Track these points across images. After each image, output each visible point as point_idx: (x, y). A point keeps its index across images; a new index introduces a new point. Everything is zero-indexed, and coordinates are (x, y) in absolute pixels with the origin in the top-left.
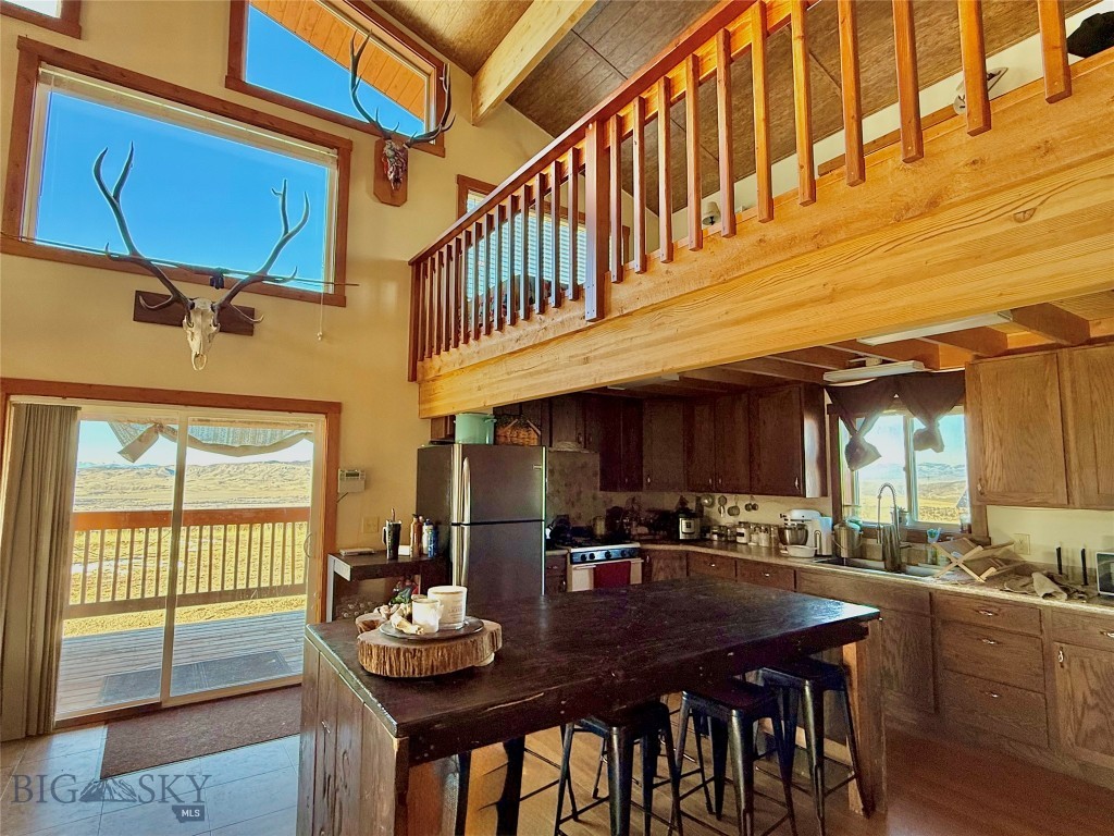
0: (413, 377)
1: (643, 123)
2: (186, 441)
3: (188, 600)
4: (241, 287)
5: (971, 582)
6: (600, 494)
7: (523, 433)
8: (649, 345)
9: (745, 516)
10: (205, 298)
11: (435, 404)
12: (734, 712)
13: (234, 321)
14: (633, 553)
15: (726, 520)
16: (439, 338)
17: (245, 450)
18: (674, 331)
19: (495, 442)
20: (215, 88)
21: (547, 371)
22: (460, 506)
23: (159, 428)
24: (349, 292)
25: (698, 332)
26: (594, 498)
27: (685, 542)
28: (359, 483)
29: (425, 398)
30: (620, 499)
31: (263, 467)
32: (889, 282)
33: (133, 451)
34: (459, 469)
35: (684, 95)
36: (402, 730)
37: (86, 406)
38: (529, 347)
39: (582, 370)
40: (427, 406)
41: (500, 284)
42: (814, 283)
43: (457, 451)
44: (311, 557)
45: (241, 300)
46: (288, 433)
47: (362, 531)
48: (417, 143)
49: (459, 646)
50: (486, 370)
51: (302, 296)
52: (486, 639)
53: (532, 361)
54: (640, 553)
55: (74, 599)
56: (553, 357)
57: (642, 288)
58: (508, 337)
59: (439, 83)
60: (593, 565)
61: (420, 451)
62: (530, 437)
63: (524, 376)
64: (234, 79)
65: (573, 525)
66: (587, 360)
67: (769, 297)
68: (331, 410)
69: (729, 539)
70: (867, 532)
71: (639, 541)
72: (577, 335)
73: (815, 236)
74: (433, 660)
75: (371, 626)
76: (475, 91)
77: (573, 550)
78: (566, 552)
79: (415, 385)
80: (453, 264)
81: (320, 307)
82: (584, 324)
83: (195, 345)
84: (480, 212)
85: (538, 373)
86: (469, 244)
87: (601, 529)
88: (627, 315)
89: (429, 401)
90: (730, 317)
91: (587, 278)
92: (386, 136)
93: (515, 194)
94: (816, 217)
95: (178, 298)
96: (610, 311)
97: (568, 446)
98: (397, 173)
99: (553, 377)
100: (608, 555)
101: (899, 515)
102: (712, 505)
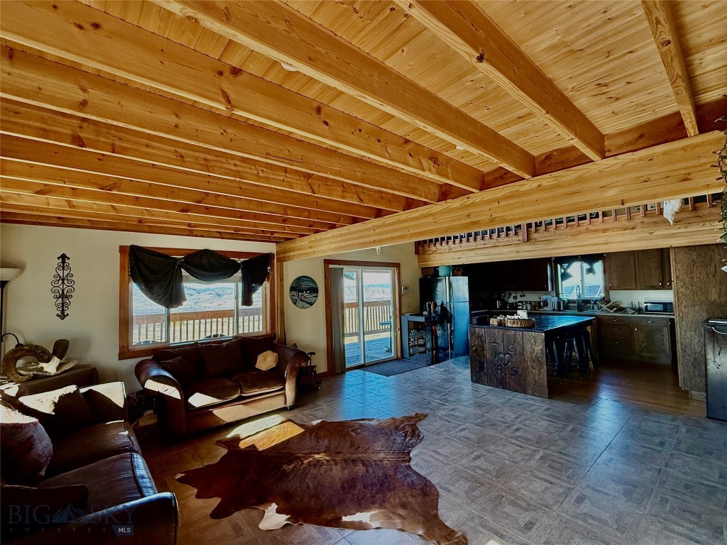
0: (416, 253)
5: (609, 312)
9: (519, 299)
15: (512, 301)
19: (452, 276)
32: (622, 242)
34: (449, 284)
37: (346, 268)
38: (490, 247)
39: (516, 255)
40: (424, 263)
43: (447, 278)
50: (463, 252)
57: (544, 235)
58: (479, 243)
61: (420, 279)
62: (461, 272)
68: (397, 265)
70: (569, 302)
72: (514, 245)
79: (417, 256)
82: (519, 242)
88: (538, 241)
89: (426, 261)
96: (531, 240)
101: (579, 296)
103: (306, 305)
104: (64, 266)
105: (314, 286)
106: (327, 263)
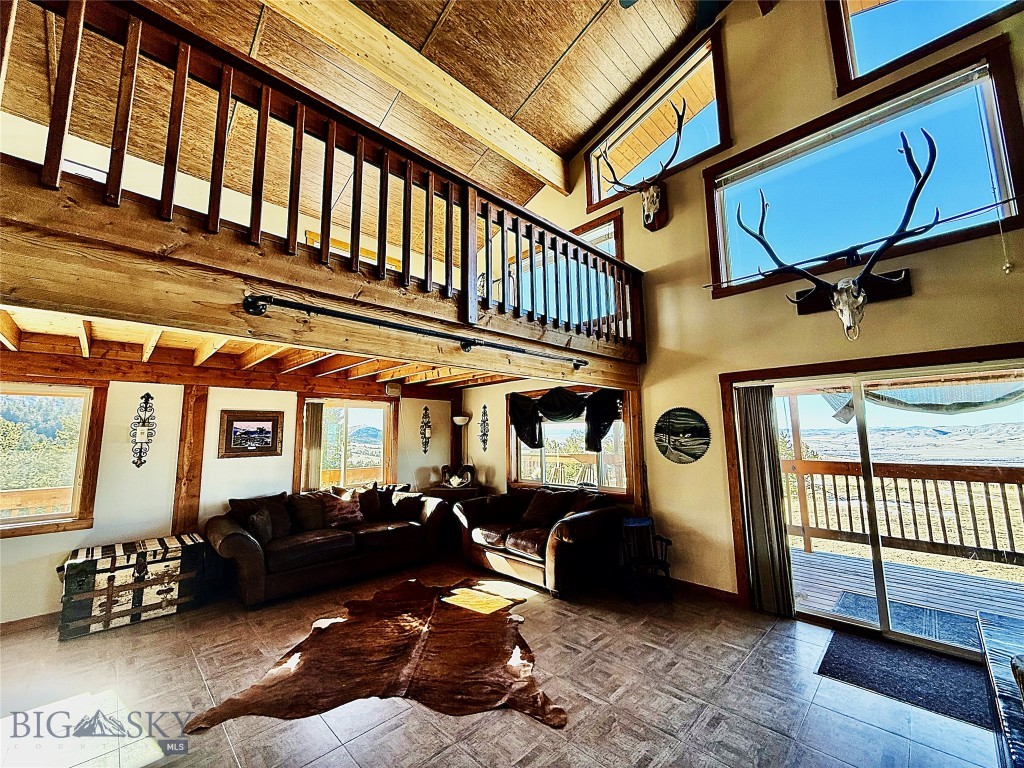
37: (779, 386)
81: (1001, 236)
83: (846, 320)
95: (823, 287)
103: (686, 458)
104: (485, 414)
105: (699, 424)
106: (727, 380)
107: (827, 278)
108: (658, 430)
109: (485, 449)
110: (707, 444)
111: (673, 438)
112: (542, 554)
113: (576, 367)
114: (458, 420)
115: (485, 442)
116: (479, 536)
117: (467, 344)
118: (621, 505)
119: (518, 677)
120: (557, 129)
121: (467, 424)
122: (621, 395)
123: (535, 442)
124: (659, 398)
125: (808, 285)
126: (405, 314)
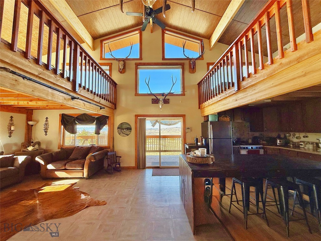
0: (199, 108)
1: (253, 35)
2: (160, 123)
3: (163, 151)
4: (167, 95)
6: (250, 133)
7: (225, 118)
8: (251, 95)
9: (303, 139)
10: (161, 98)
11: (205, 113)
12: (281, 186)
13: (166, 102)
14: (260, 148)
15: (295, 140)
16: (204, 99)
17: (170, 125)
18: (258, 90)
19: (218, 121)
20: (161, 61)
21: (227, 104)
22: (211, 135)
23: (157, 121)
24: (185, 93)
25: (265, 90)
26: (249, 134)
27: (278, 146)
28: (189, 130)
29: (203, 112)
30: (257, 134)
31: (175, 128)
33: (153, 126)
34: (210, 127)
35: (265, 24)
36: (192, 171)
37: (147, 118)
38: (223, 99)
39: (236, 102)
40: (202, 114)
41: (218, 84)
42: (299, 72)
43: (209, 122)
44: (182, 144)
45: (167, 97)
46: (177, 121)
47: (191, 140)
48: (197, 59)
49: (204, 159)
50: (214, 105)
51: (177, 95)
52: (210, 159)
53: (224, 102)
54: (263, 148)
55: (147, 149)
56: (228, 101)
57: (248, 81)
58: (218, 97)
59: (201, 44)
60: (247, 150)
61: (202, 123)
62: (228, 119)
63: (222, 105)
64: (163, 58)
65: (241, 140)
66: (236, 100)
67: (285, 78)
68: (183, 116)
69: (297, 146)
71: (262, 145)
72: (234, 95)
73: (297, 60)
74: (199, 161)
75: (189, 154)
76: (210, 42)
77: (241, 146)
78: (239, 146)
79: (200, 110)
80: (206, 83)
81: (181, 97)
82: (235, 92)
83: (160, 107)
84: (213, 68)
85: (225, 104)
86: (211, 76)
87: (250, 141)
88: (246, 88)
89: (203, 113)
90: (274, 85)
91: (235, 80)
92: (191, 59)
93: (218, 65)
94: (298, 54)
95: (158, 99)
96: (241, 88)
97: (240, 121)
98: (193, 66)
99: (229, 105)
100: (252, 148)
102: (290, 136)
103: (125, 135)
104: (47, 121)
105: (129, 127)
106: (137, 116)
107: (158, 97)
108: (118, 128)
109: (46, 135)
110: (131, 132)
111: (122, 130)
112: (83, 167)
113: (101, 108)
114: (30, 123)
115: (46, 132)
116: (50, 167)
117: (73, 98)
118: (106, 149)
119: (87, 200)
120: (93, 28)
121: (35, 125)
122: (108, 117)
123: (73, 131)
124: (119, 119)
125: (154, 97)
126: (54, 84)
